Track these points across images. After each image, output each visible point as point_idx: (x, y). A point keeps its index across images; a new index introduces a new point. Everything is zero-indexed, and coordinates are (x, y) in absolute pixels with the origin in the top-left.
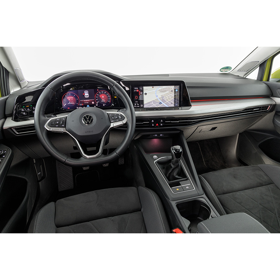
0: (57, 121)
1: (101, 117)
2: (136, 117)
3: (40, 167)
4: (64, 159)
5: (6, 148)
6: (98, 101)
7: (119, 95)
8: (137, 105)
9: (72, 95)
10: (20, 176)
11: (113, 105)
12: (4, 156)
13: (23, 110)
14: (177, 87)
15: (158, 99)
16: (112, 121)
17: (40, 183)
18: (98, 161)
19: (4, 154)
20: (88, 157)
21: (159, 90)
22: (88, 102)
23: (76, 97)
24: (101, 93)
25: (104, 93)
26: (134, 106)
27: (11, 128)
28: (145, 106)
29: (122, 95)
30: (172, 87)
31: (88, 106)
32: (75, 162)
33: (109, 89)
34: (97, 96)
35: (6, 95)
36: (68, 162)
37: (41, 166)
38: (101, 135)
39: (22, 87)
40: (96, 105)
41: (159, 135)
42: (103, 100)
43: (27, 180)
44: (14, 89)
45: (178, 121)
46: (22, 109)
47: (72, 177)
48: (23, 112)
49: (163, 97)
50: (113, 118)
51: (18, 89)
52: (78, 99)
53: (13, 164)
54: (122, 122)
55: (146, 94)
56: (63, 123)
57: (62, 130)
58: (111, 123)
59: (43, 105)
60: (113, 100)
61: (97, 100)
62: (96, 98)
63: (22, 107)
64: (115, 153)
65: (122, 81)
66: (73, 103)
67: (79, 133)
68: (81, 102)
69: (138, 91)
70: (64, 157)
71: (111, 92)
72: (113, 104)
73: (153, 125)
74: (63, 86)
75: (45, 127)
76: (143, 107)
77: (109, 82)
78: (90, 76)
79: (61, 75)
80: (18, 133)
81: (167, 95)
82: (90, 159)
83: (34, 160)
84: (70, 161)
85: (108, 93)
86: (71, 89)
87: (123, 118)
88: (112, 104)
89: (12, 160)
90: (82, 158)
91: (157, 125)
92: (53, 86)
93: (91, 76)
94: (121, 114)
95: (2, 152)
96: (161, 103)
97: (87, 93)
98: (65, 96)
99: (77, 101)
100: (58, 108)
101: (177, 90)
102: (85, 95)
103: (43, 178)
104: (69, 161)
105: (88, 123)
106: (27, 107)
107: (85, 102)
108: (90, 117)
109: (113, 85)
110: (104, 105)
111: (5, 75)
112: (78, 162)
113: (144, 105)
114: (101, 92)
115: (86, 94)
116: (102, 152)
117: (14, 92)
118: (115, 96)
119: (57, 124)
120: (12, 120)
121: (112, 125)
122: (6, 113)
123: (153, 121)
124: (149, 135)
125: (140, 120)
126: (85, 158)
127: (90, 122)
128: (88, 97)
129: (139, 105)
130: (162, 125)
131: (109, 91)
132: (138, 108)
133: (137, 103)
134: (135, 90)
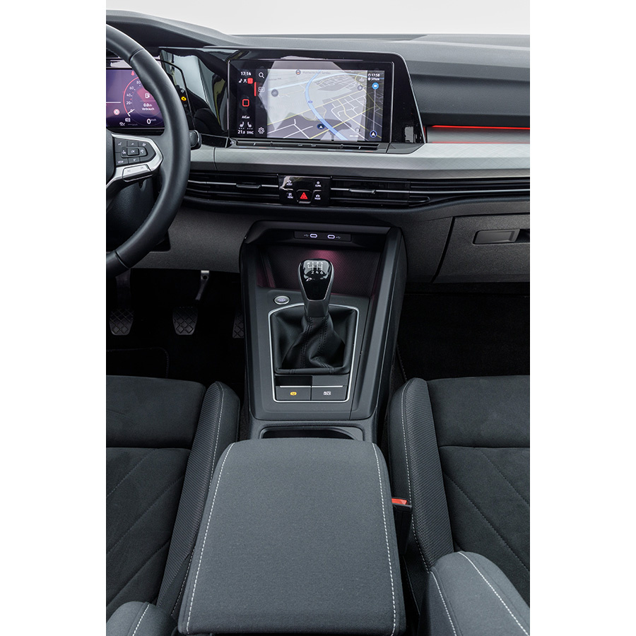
6: (131, 106)
8: (246, 128)
14: (378, 76)
15: (315, 112)
16: (119, 162)
21: (318, 83)
28: (271, 134)
30: (363, 75)
34: (129, 91)
40: (126, 120)
42: (147, 107)
45: (371, 189)
49: (329, 107)
50: (124, 153)
54: (145, 167)
55: (275, 93)
61: (129, 103)
62: (127, 99)
69: (250, 81)
73: (290, 196)
76: (265, 136)
81: (343, 101)
87: (149, 155)
91: (304, 196)
96: (323, 126)
101: (375, 86)
110: (149, 121)
113: (269, 128)
121: (120, 173)
125: (248, 174)
129: (255, 129)
130: (318, 197)
132: (250, 136)
133: (246, 121)
134: (244, 77)
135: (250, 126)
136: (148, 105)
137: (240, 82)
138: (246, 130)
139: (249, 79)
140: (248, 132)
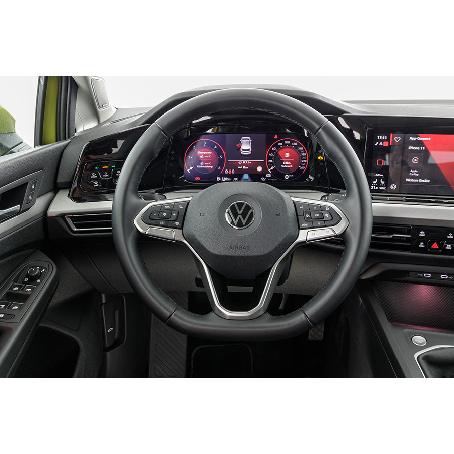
0: (166, 210)
1: (274, 211)
2: (374, 217)
3: (114, 315)
4: (168, 310)
5: (46, 261)
6: (272, 164)
7: (332, 154)
8: (379, 184)
9: (210, 146)
10: (66, 333)
11: (312, 178)
12: (39, 281)
13: (94, 176)
16: (303, 225)
17: (109, 354)
18: (254, 330)
19: (39, 276)
20: (228, 314)
22: (246, 165)
23: (218, 152)
24: (284, 144)
25: (290, 145)
26: (370, 187)
27: (62, 216)
29: (340, 155)
31: (246, 176)
32: (193, 324)
33: (306, 135)
34: (271, 151)
35: (65, 139)
36: (176, 319)
37: (117, 312)
38: (270, 259)
39: (102, 121)
40: (267, 175)
41: (436, 275)
42: (287, 165)
43: (81, 344)
44: (84, 125)
46: (93, 173)
47: (185, 351)
48: (95, 180)
50: (308, 216)
51: (93, 124)
52: (223, 157)
53: (55, 300)
54: (331, 231)
56: (179, 217)
57: (173, 234)
58: (299, 229)
59: (137, 168)
60: (313, 164)
61: (270, 161)
62: (270, 158)
63: (93, 169)
64: (303, 316)
65: (343, 117)
66: (209, 165)
67: (214, 248)
68: (230, 167)
70: (167, 306)
71: (311, 144)
72: (312, 176)
73: (422, 245)
74: (191, 124)
75: (135, 222)
76: (397, 191)
77: (309, 120)
78: (259, 100)
79: (190, 96)
80: (76, 229)
82: (232, 319)
83: (104, 295)
84: (182, 319)
85: (301, 147)
86: (210, 131)
87: (335, 219)
88: (310, 177)
89: (54, 292)
90: (212, 315)
91: (435, 245)
92: (166, 123)
93: (263, 100)
94: (331, 209)
95: (35, 271)
97: (247, 142)
98: (192, 147)
99: (221, 163)
100: (174, 175)
102: (243, 147)
103: (117, 343)
104: (178, 317)
105: (240, 224)
106: (105, 170)
107: (240, 166)
108: (248, 208)
109: (318, 127)
110: (287, 177)
111: (68, 93)
112: (201, 325)
114: (283, 142)
115: (246, 146)
116: (266, 307)
117: (84, 131)
118: (321, 155)
119: (163, 219)
120: (68, 196)
121: (304, 236)
122: (59, 180)
123: (422, 234)
124: (406, 273)
125: (383, 225)
126: (221, 316)
127: (244, 222)
128: (248, 153)
129: (387, 185)
130: (449, 247)
131: (306, 142)
132: (382, 191)
133: (379, 178)
134: (380, 141)
135: (383, 182)
136: (287, 163)
137: (376, 144)
138: (379, 186)
139: (384, 142)
140: (381, 188)
